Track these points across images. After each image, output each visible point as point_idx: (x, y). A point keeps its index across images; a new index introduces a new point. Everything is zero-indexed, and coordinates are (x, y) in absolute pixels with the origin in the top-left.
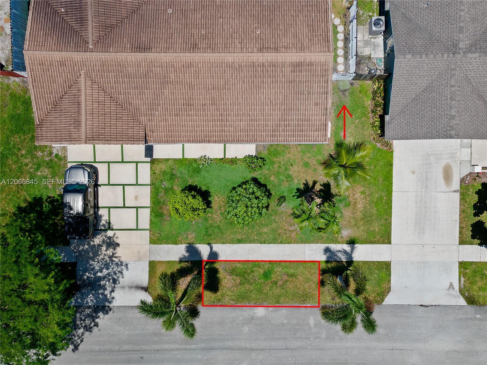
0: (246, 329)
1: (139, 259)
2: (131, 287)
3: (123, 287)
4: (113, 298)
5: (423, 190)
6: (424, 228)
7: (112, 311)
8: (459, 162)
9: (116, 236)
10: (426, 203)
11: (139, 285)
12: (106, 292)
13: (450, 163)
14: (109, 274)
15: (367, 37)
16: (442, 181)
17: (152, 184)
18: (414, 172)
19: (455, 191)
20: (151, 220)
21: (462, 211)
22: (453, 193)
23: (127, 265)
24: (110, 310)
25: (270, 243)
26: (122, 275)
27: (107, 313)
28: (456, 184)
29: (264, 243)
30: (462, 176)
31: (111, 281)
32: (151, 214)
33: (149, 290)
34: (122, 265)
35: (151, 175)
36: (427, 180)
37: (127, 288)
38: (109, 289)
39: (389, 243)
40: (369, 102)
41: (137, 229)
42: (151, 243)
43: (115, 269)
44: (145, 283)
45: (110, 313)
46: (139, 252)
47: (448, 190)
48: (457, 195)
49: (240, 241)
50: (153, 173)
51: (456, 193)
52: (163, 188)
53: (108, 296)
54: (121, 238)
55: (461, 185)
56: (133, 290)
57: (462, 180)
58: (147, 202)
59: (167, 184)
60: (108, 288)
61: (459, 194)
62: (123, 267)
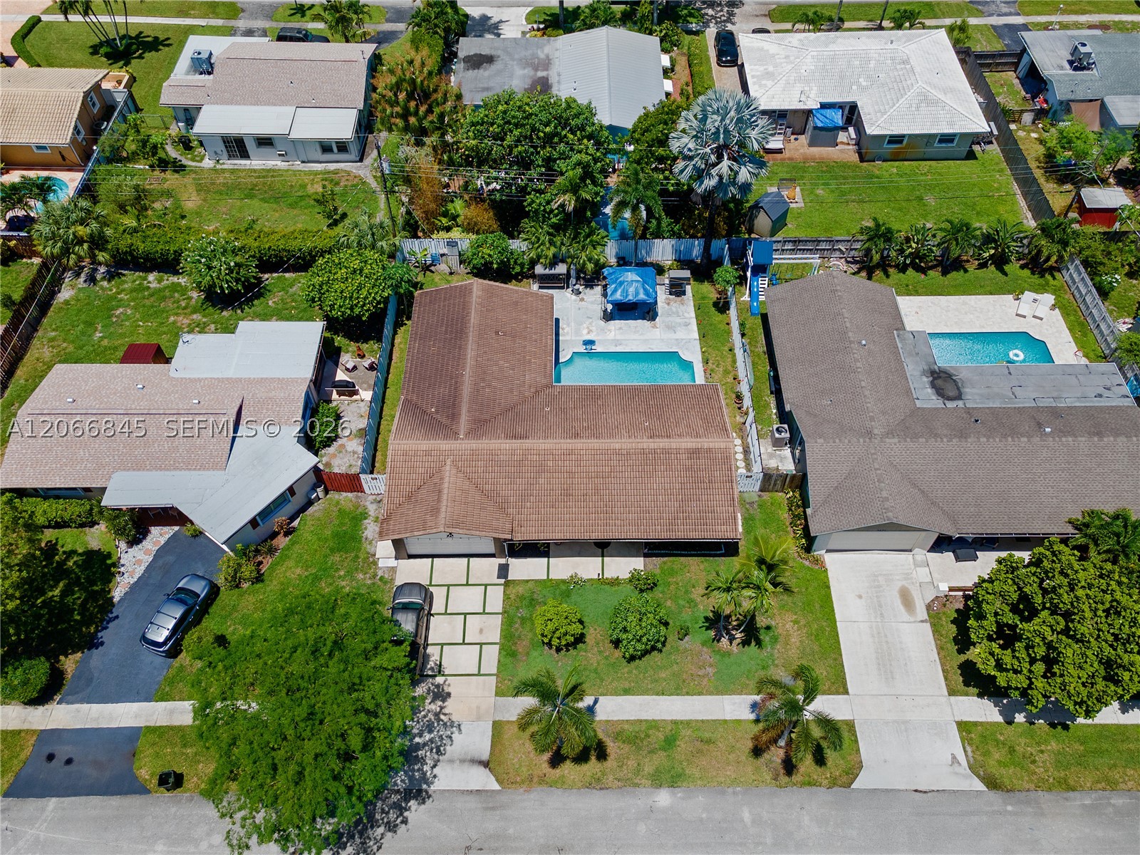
0: (642, 828)
1: (479, 718)
2: (463, 761)
3: (451, 761)
4: (435, 776)
5: (879, 620)
6: (891, 672)
7: (431, 799)
8: (918, 585)
9: (447, 683)
10: (886, 636)
11: (476, 758)
12: (425, 768)
13: (906, 585)
14: (431, 741)
15: (770, 449)
16: (902, 608)
17: (504, 612)
18: (860, 597)
19: (922, 621)
20: (499, 661)
21: (940, 649)
22: (921, 624)
23: (459, 725)
24: (429, 798)
25: (671, 694)
26: (452, 741)
27: (424, 803)
28: (922, 613)
29: (663, 694)
30: (927, 602)
31: (434, 750)
32: (500, 653)
33: (491, 765)
34: (452, 727)
35: (504, 601)
36: (880, 606)
37: (458, 762)
38: (430, 762)
39: (846, 692)
40: (786, 515)
41: (479, 674)
42: (497, 694)
43: (442, 733)
44: (485, 756)
45: (429, 802)
46: (478, 708)
47: (912, 620)
48: (927, 627)
49: (626, 692)
50: (506, 597)
51: (924, 624)
52: (519, 617)
53: (428, 774)
54: (454, 686)
55: (928, 614)
56: (467, 764)
57: (929, 607)
58: (496, 637)
59: (524, 612)
60: (428, 762)
61: (929, 624)
62: (454, 729)
